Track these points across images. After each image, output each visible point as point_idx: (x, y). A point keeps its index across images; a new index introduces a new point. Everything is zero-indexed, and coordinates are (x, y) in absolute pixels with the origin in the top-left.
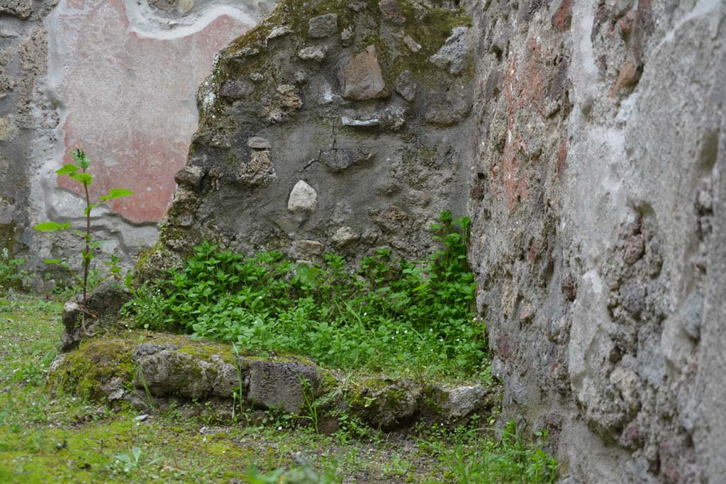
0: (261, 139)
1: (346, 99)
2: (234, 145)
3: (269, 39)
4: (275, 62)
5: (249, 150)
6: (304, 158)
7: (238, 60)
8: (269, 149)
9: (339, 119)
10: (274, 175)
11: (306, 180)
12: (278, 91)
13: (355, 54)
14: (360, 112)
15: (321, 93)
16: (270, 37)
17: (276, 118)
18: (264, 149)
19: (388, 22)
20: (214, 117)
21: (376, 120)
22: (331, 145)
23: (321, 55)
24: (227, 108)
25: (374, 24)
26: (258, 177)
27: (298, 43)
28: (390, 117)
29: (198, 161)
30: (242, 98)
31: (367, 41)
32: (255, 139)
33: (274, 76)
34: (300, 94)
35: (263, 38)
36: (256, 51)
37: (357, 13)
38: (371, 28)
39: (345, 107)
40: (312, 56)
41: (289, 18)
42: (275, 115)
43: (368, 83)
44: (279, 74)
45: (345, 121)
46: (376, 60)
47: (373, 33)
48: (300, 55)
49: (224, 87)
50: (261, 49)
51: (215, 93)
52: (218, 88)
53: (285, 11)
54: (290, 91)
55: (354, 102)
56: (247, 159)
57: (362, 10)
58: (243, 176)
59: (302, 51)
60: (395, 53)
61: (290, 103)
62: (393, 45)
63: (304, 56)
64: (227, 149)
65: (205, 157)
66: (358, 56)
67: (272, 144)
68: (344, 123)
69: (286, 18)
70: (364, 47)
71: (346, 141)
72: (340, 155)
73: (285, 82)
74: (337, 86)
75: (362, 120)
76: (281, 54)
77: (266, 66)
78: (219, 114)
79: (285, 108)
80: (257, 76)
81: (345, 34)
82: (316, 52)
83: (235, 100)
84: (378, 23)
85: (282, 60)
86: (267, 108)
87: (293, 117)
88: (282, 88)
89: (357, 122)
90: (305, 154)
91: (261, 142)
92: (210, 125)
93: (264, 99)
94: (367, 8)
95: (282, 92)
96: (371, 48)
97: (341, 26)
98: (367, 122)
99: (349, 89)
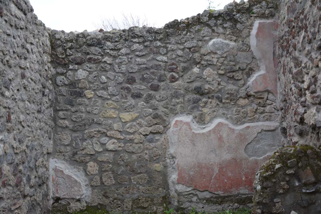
0: (278, 199)
1: (303, 184)
2: (269, 202)
3: (276, 169)
4: (279, 175)
5: (275, 203)
6: (292, 203)
7: (267, 176)
8: (281, 202)
9: (302, 190)
10: (284, 210)
11: (294, 210)
12: (281, 184)
13: (303, 170)
14: (308, 187)
15: (295, 183)
16: (276, 168)
17: (282, 192)
18: (279, 202)
19: (312, 158)
20: (262, 193)
21: (314, 190)
22: (300, 199)
23: (294, 172)
24: (266, 191)
25: (307, 159)
26: (279, 211)
27: (285, 169)
28: (318, 188)
29: (259, 208)
30: (270, 187)
31: (307, 166)
32: (276, 199)
33: (279, 180)
34: (288, 184)
35: (274, 168)
36: (273, 173)
37: (302, 157)
38: (307, 161)
39: (303, 186)
40: (290, 172)
41: (280, 161)
42: (281, 191)
43: (309, 179)
44: (280, 179)
45: (304, 191)
46: (311, 171)
47: (308, 162)
48: (287, 173)
49: (264, 184)
50: (274, 172)
51: (261, 185)
52: (261, 184)
53: (278, 159)
54: (285, 184)
55: (305, 185)
56: (275, 206)
57: (303, 156)
58: (274, 211)
59: (287, 171)
60: (316, 168)
61: (285, 187)
62: (314, 165)
63: (288, 173)
64: (267, 203)
65: (261, 207)
66: (305, 171)
67: (281, 200)
68: (303, 191)
69: (279, 161)
70: (306, 168)
71: (305, 197)
72: (304, 202)
73: (283, 181)
74: (299, 181)
75: (309, 190)
76: (280, 173)
77: (276, 177)
78: (263, 192)
79: (284, 189)
80: (274, 180)
81: (300, 165)
82: (291, 171)
83: (268, 188)
84: (308, 159)
85: (281, 175)
86: (278, 190)
87: (287, 191)
88: (282, 183)
89: (308, 191)
90: (292, 202)
91: (278, 200)
92: (261, 196)
93: (277, 187)
94: (304, 155)
95: (283, 184)
96: (308, 168)
97: (298, 163)
98: (311, 191)
99: (303, 181)
